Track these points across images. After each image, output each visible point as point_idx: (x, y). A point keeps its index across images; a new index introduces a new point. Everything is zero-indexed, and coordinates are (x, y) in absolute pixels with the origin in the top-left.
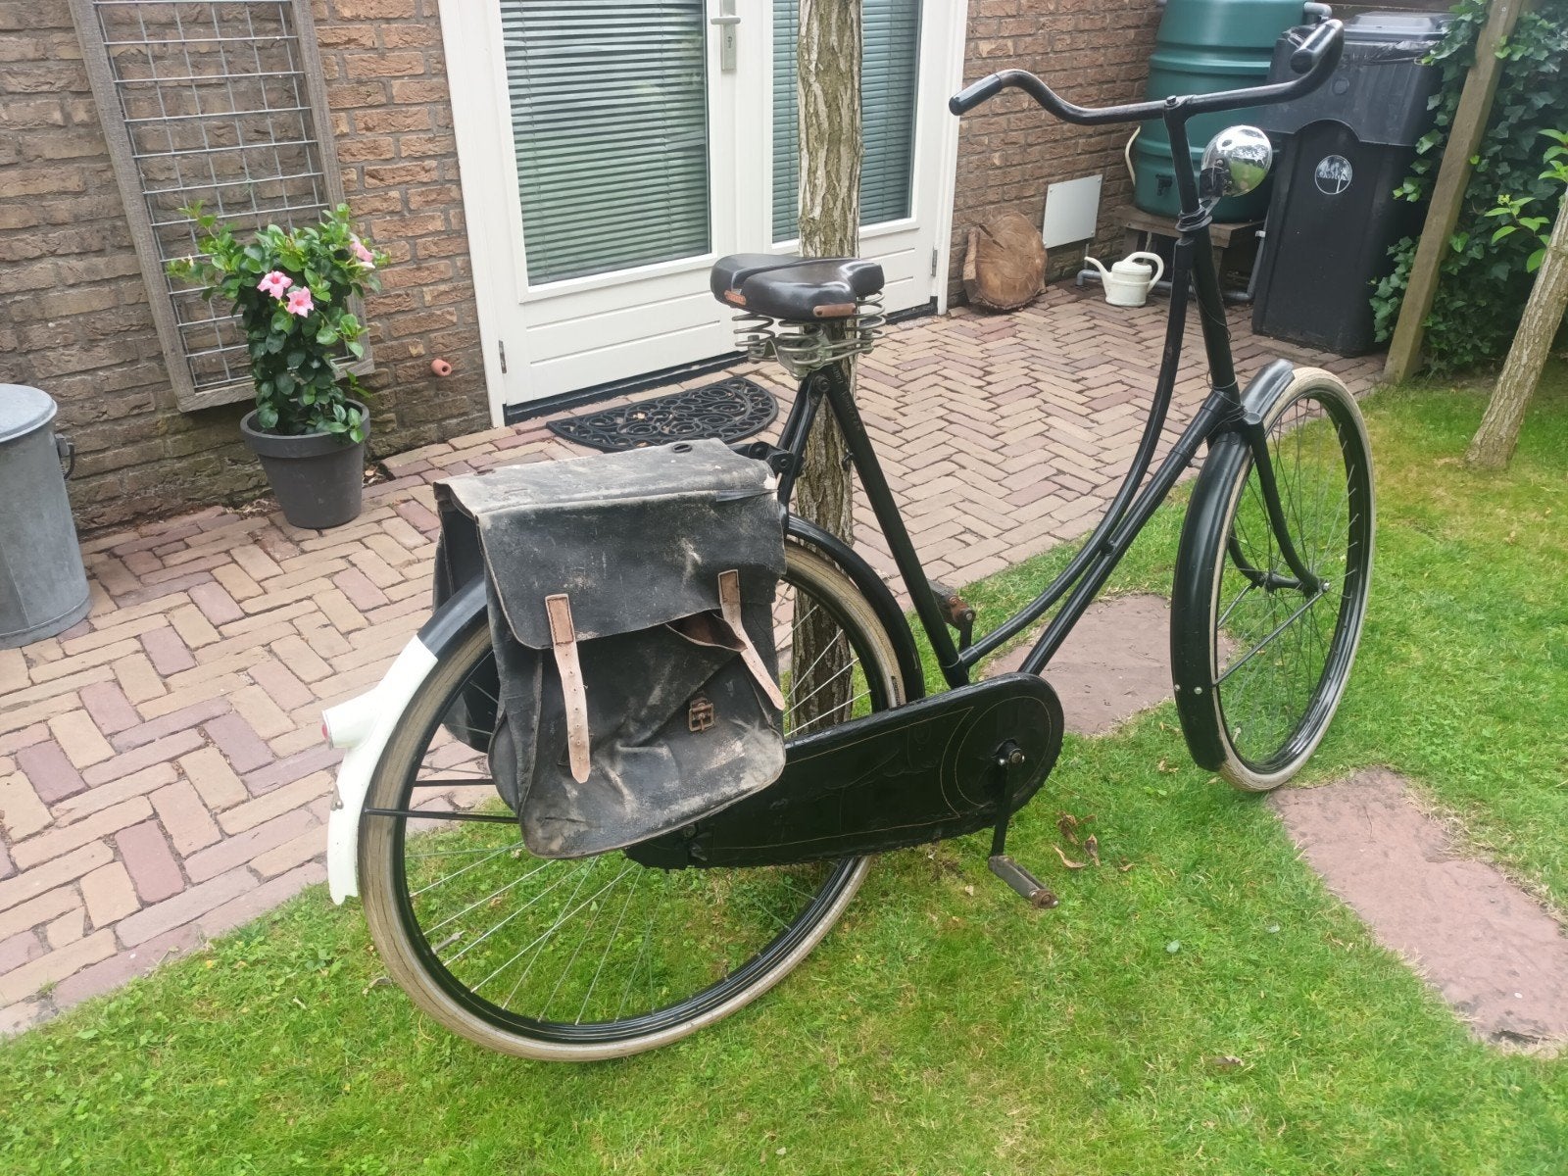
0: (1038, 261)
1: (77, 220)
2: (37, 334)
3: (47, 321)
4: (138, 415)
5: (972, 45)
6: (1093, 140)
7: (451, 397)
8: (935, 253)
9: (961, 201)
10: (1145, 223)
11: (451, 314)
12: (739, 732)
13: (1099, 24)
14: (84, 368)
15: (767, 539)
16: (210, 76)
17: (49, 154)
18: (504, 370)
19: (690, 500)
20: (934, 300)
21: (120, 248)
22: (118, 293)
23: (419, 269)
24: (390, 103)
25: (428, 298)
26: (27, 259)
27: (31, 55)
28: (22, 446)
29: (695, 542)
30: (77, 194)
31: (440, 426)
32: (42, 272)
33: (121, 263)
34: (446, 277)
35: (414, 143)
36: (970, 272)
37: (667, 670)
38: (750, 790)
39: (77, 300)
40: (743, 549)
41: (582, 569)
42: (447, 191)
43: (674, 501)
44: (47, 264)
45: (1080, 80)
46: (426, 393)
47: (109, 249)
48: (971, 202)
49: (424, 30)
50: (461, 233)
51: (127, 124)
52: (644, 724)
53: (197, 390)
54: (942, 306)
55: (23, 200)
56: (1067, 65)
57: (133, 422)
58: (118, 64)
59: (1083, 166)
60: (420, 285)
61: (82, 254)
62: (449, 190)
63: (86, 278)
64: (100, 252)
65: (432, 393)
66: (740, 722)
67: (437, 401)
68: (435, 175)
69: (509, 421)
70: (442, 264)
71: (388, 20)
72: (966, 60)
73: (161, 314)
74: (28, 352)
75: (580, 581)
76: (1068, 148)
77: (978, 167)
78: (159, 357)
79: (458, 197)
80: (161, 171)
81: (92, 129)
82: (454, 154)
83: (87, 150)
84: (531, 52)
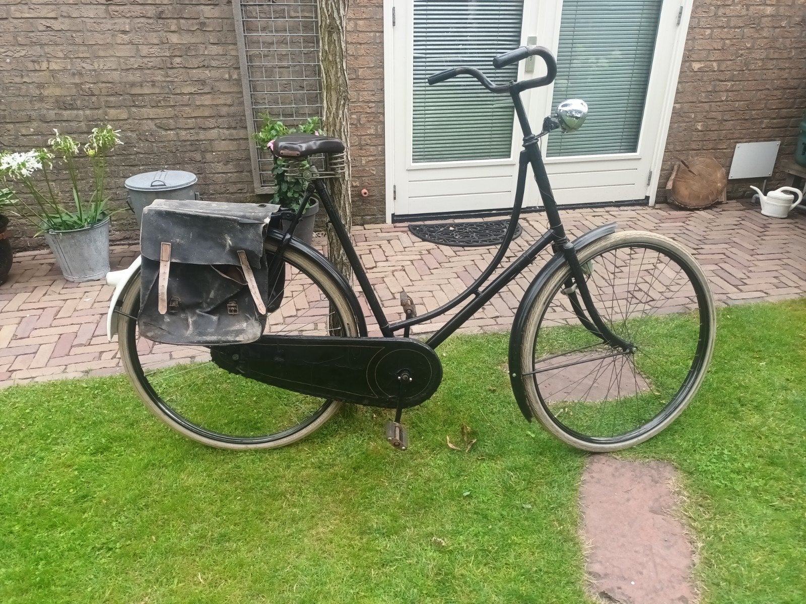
0: (719, 185)
1: (229, 115)
2: (209, 157)
3: (213, 152)
4: (240, 193)
5: (687, 64)
6: (775, 121)
7: (369, 206)
8: (651, 173)
9: (671, 147)
10: (797, 171)
11: (373, 170)
12: (247, 319)
13: (786, 55)
14: (223, 171)
15: (257, 241)
16: (285, 64)
17: (222, 90)
18: (395, 198)
19: (228, 219)
20: (647, 198)
21: (242, 127)
22: (239, 145)
23: (361, 149)
24: (357, 78)
25: (364, 162)
26: (209, 128)
27: (221, 54)
28: (176, 193)
29: (231, 237)
30: (230, 106)
31: (362, 218)
32: (214, 133)
33: (241, 133)
34: (373, 154)
35: (366, 96)
36: (670, 185)
37: (216, 285)
38: (240, 341)
39: (223, 146)
40: (248, 243)
41: (179, 235)
42: (378, 116)
43: (221, 218)
44: (216, 131)
45: (767, 86)
46: (357, 203)
47: (238, 127)
48: (678, 148)
49: (376, 48)
50: (382, 136)
51: (250, 81)
52: (209, 305)
53: (262, 186)
54: (652, 201)
55: (211, 106)
56: (757, 78)
57: (238, 195)
58: (250, 58)
59: (766, 135)
60: (361, 156)
61: (228, 128)
62: (379, 117)
63: (228, 137)
64: (235, 128)
65: (360, 204)
66: (248, 316)
67: (362, 207)
68: (373, 110)
69: (394, 221)
70: (372, 149)
71: (360, 44)
72: (681, 72)
73: (253, 154)
74: (205, 163)
75: (178, 240)
76: (755, 124)
77: (685, 130)
78: (250, 171)
79: (383, 120)
80: (262, 99)
81: (238, 82)
82: (383, 102)
83: (235, 89)
84: (428, 60)
